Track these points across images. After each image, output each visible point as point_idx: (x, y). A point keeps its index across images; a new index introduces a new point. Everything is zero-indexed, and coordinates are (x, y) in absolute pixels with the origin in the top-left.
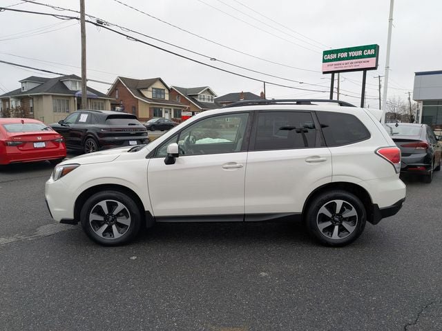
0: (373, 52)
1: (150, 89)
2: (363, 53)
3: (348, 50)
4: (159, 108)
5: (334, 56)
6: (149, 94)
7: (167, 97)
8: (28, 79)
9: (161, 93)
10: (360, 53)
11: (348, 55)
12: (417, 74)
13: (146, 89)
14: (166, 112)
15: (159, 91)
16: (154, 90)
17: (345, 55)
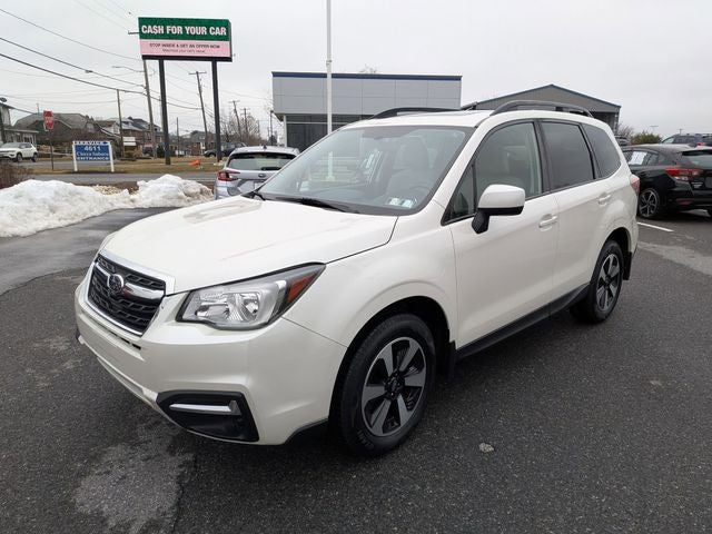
0: (223, 31)
2: (208, 30)
3: (184, 22)
5: (160, 30)
10: (203, 30)
11: (184, 30)
12: (276, 75)
17: (179, 30)
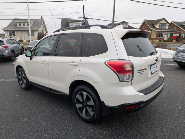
1: (158, 24)
4: (162, 33)
6: (157, 27)
7: (167, 27)
8: (108, 25)
9: (164, 26)
13: (156, 24)
14: (166, 35)
15: (163, 25)
16: (161, 24)
